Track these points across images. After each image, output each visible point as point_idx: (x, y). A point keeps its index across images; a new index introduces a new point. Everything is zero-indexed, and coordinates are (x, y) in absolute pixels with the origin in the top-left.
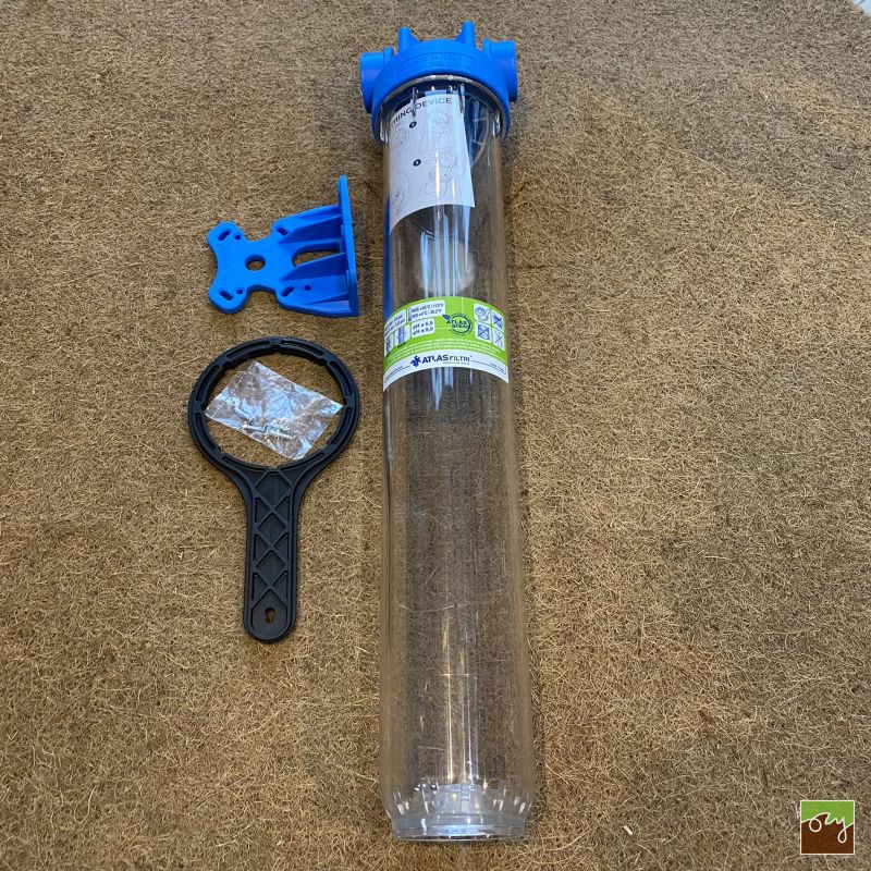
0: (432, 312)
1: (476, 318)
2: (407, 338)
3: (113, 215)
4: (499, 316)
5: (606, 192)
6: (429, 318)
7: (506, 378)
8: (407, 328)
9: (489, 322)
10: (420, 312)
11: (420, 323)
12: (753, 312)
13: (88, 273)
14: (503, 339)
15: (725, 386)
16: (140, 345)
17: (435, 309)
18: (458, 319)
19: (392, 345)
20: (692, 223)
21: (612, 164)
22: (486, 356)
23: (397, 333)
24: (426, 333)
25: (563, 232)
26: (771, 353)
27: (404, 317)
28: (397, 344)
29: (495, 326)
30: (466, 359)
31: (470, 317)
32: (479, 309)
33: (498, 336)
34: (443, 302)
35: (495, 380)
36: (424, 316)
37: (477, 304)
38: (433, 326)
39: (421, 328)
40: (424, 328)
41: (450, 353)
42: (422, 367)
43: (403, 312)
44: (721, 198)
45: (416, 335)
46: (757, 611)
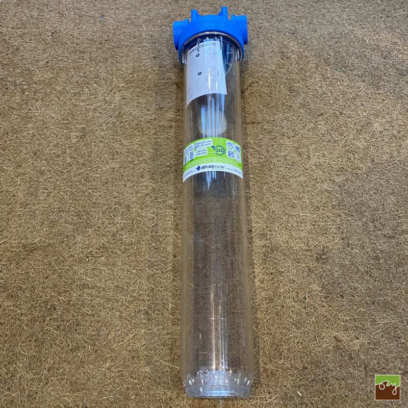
0: (206, 145)
1: (227, 147)
2: (194, 157)
3: (56, 99)
4: (238, 146)
5: (290, 87)
6: (205, 147)
7: (241, 176)
8: (194, 153)
9: (233, 149)
10: (200, 145)
11: (201, 150)
12: (361, 144)
13: (45, 126)
14: (240, 158)
15: (347, 180)
16: (69, 160)
17: (207, 143)
18: (219, 148)
19: (187, 160)
20: (331, 101)
21: (293, 73)
22: (232, 165)
23: (190, 155)
24: (203, 155)
25: (269, 106)
26: (369, 164)
27: (193, 147)
28: (189, 160)
29: (237, 151)
30: (222, 167)
31: (224, 147)
32: (229, 143)
33: (238, 156)
34: (211, 140)
35: (236, 177)
36: (203, 147)
37: (228, 141)
38: (207, 151)
39: (201, 152)
40: (202, 152)
41: (214, 164)
42: (201, 171)
43: (193, 145)
44: (346, 90)
45: (199, 156)
46: (362, 288)
